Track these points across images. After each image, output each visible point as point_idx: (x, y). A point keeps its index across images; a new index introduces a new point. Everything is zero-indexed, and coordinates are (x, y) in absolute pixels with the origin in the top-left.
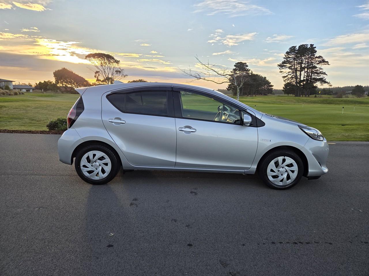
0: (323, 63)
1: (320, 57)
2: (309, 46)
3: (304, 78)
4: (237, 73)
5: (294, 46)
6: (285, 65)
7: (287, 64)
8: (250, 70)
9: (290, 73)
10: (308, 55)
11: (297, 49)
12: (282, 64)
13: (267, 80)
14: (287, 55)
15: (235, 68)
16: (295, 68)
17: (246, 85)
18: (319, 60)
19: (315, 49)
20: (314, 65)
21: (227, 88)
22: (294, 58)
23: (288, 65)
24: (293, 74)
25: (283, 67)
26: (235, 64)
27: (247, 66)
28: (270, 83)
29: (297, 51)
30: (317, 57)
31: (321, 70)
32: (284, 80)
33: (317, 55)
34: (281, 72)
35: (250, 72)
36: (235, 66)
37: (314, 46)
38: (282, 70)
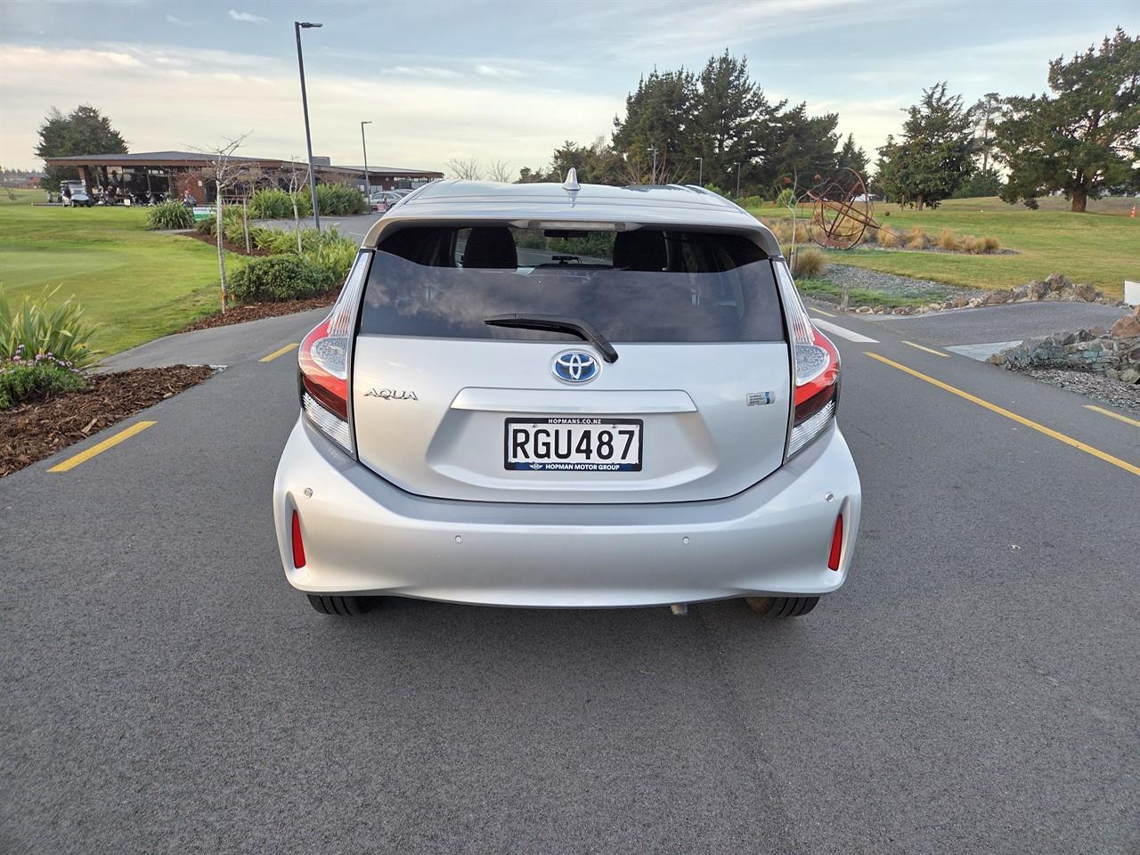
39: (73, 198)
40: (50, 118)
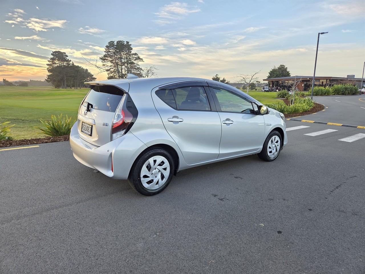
0: (138, 60)
1: (136, 54)
2: (125, 43)
3: (125, 72)
4: (56, 63)
5: (112, 41)
6: (106, 58)
7: (108, 58)
8: (70, 60)
9: (112, 67)
10: (126, 51)
11: (116, 44)
12: (104, 57)
13: (89, 73)
14: (107, 49)
15: (52, 57)
16: (116, 62)
17: (69, 77)
18: (135, 56)
19: (131, 46)
20: (132, 61)
21: (46, 80)
22: (114, 53)
23: (110, 59)
24: (115, 68)
25: (105, 61)
26: (52, 53)
27: (67, 56)
28: (93, 76)
29: (115, 46)
30: (133, 54)
31: (138, 66)
32: (108, 73)
33: (133, 52)
34: (104, 65)
35: (71, 63)
36: (52, 54)
37: (130, 43)
38: (104, 64)
39: (265, 90)
40: (273, 69)
